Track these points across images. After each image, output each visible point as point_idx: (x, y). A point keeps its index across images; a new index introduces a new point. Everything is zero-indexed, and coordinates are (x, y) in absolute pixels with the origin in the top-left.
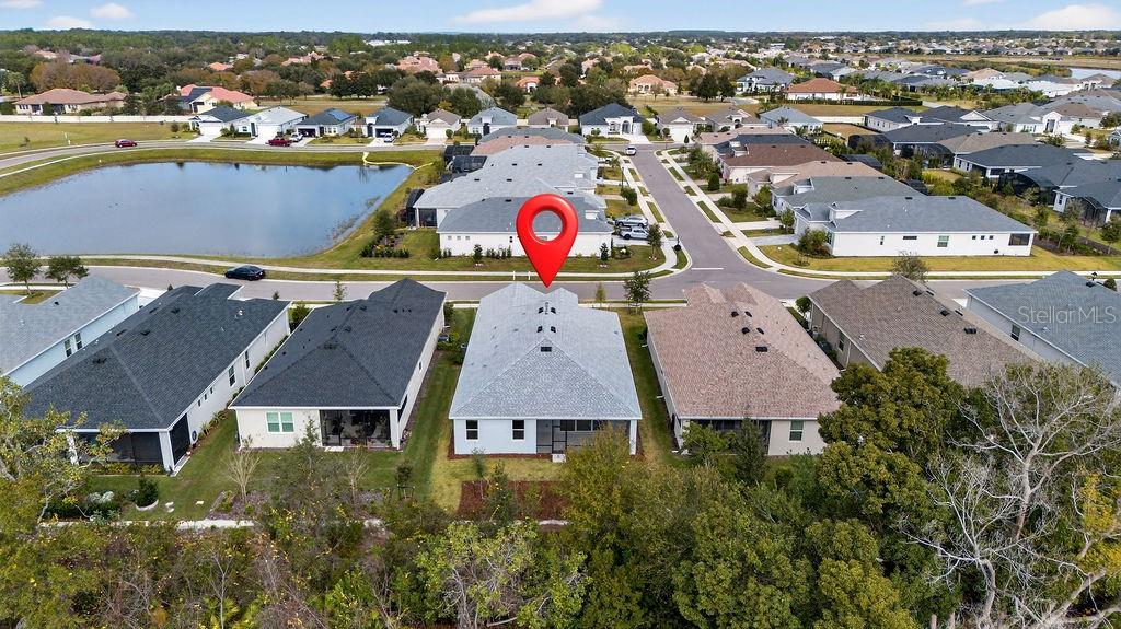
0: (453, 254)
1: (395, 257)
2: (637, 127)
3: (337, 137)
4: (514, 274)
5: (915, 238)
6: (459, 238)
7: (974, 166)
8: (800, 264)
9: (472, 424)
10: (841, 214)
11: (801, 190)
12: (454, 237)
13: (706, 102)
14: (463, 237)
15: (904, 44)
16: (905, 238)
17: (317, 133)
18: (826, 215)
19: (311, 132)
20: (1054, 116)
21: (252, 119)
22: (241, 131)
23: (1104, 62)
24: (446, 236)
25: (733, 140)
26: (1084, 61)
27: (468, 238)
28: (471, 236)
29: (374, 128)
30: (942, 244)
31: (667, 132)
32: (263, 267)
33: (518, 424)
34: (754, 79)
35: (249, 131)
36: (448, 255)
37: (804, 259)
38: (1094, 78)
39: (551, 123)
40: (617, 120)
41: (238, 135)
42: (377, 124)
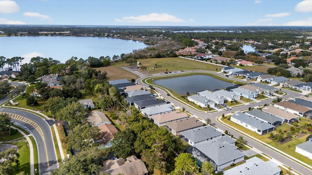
3: (240, 78)
17: (237, 75)
22: (226, 72)
35: (228, 72)
42: (249, 76)
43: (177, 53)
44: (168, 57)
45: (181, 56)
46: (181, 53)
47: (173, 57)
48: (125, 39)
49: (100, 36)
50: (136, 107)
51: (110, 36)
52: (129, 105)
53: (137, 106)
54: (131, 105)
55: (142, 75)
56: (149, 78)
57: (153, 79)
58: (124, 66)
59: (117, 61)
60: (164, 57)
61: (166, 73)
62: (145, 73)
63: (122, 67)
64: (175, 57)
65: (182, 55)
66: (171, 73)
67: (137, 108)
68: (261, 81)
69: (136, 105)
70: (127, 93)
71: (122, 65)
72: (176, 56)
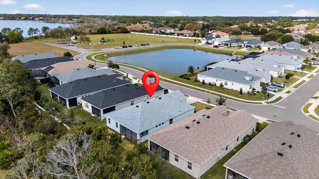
0: (199, 81)
1: (187, 79)
3: (234, 47)
4: (206, 90)
6: (203, 77)
9: (109, 119)
12: (201, 77)
17: (229, 45)
19: (227, 45)
21: (213, 40)
22: (210, 43)
24: (199, 76)
28: (206, 77)
29: (245, 45)
33: (117, 124)
35: (212, 43)
41: (209, 44)
42: (247, 44)
43: (128, 28)
44: (117, 33)
45: (132, 31)
46: (133, 28)
47: (123, 33)
48: (50, 22)
49: (15, 19)
50: (85, 108)
51: (30, 19)
52: (65, 105)
53: (90, 105)
54: (70, 104)
55: (82, 50)
56: (96, 54)
57: (105, 54)
58: (48, 42)
59: (36, 38)
60: (109, 32)
61: (123, 47)
62: (88, 48)
63: (45, 43)
64: (125, 33)
65: (134, 31)
66: (131, 46)
67: (89, 110)
68: (269, 49)
69: (84, 103)
70: (55, 76)
71: (45, 41)
72: (127, 32)
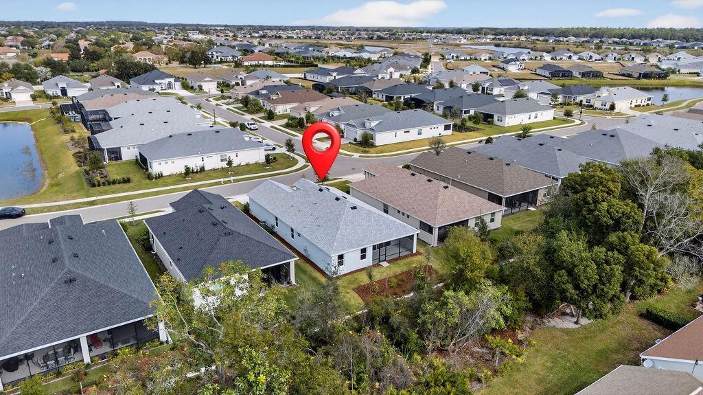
0: (164, 175)
1: (119, 183)
2: (178, 85)
5: (409, 132)
6: (166, 163)
7: (386, 96)
8: (367, 152)
9: (341, 257)
10: (373, 124)
11: (336, 114)
12: (163, 163)
13: (195, 68)
14: (169, 162)
15: (270, 33)
16: (405, 132)
18: (364, 125)
20: (392, 69)
23: (376, 43)
24: (157, 163)
25: (262, 89)
26: (371, 43)
27: (173, 162)
28: (175, 161)
30: (420, 134)
31: (200, 87)
32: (22, 207)
33: (364, 251)
34: (214, 53)
36: (160, 176)
37: (367, 149)
38: (383, 51)
39: (116, 84)
40: (163, 81)
